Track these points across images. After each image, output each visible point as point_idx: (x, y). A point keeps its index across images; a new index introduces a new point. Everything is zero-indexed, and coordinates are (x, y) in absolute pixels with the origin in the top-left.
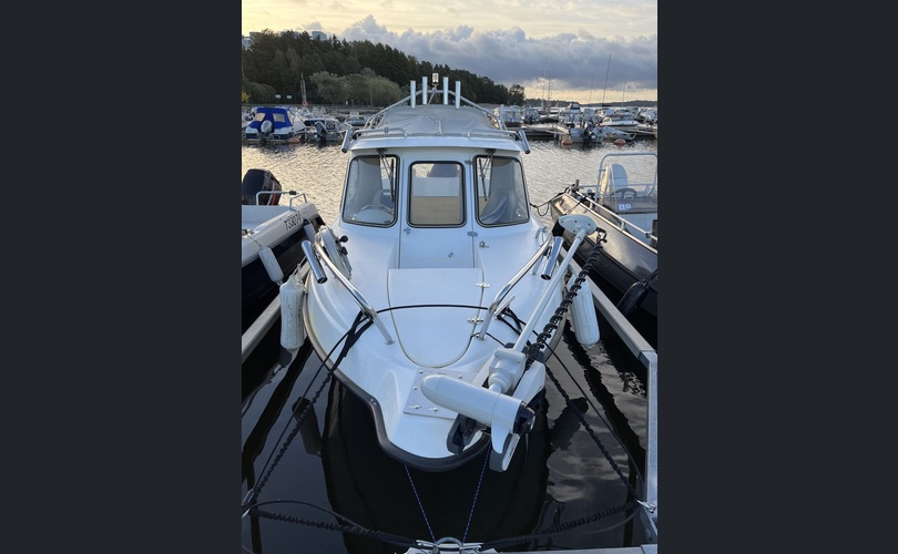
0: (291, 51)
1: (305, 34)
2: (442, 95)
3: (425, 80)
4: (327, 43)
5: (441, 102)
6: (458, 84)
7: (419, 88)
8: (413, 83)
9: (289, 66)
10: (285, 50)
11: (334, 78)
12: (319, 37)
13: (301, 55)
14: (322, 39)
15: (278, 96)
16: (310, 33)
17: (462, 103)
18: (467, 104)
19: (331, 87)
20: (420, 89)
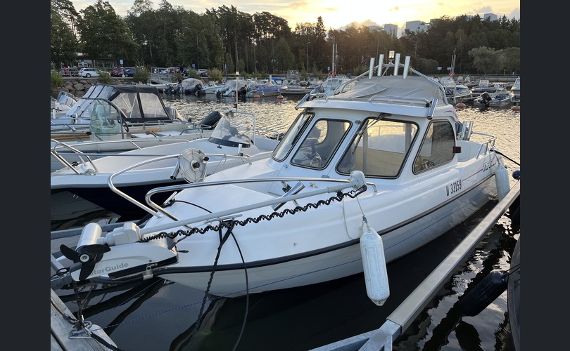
0: (460, 31)
1: (477, 17)
2: (393, 68)
3: (382, 57)
4: (496, 22)
5: (393, 74)
6: (408, 59)
7: (376, 63)
8: (372, 60)
9: (456, 44)
10: (455, 31)
11: (492, 51)
12: (489, 18)
13: (469, 33)
14: (491, 20)
15: (440, 68)
16: (482, 16)
17: (409, 73)
18: (414, 74)
19: (487, 59)
20: (376, 65)
